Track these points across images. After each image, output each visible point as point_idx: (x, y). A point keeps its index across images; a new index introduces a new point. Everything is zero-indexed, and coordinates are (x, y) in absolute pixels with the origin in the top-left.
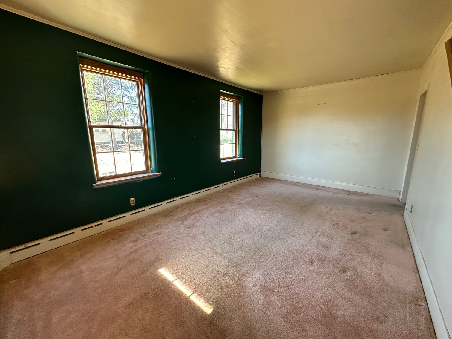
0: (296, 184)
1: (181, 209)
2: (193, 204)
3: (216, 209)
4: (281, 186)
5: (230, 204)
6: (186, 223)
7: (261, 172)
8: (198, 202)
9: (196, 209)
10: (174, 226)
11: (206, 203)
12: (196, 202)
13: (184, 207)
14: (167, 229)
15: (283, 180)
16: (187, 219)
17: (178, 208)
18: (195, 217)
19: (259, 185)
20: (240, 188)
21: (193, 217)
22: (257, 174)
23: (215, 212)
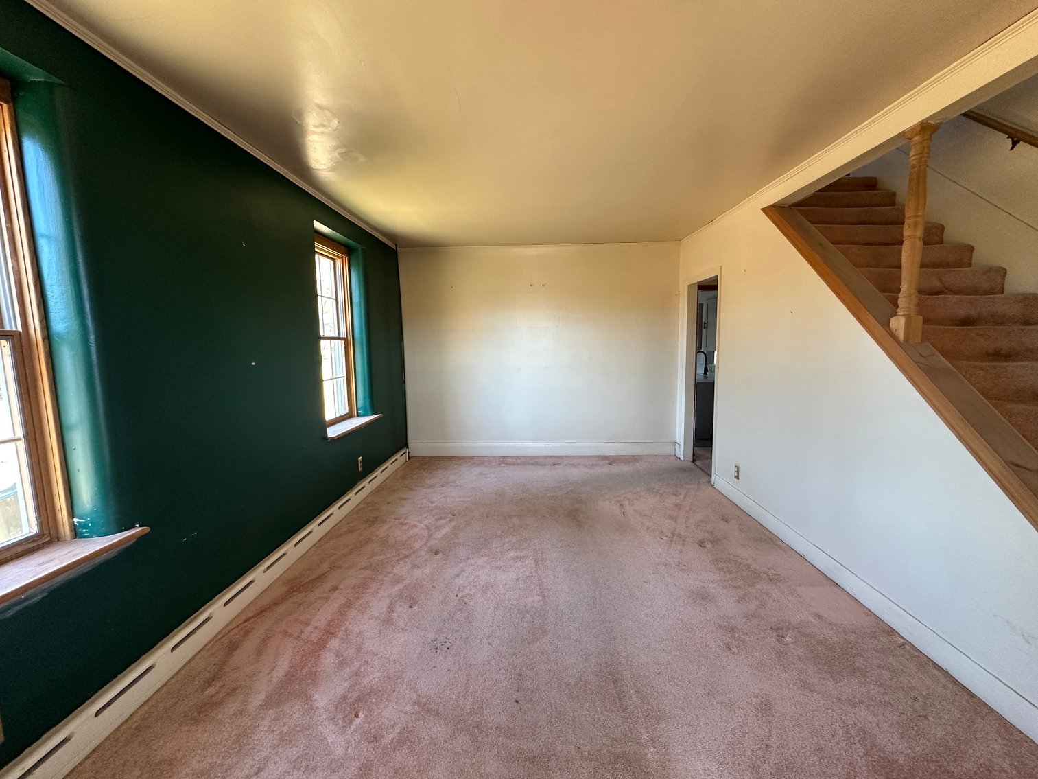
0: (504, 461)
1: (251, 644)
2: (283, 608)
3: (382, 593)
4: (481, 474)
5: (408, 560)
6: (323, 698)
7: (410, 445)
8: (300, 592)
9: (314, 623)
10: (286, 739)
11: (328, 585)
12: (290, 593)
13: (259, 632)
14: (259, 770)
15: (471, 458)
16: (313, 678)
17: (233, 647)
18: (337, 656)
19: (428, 482)
20: (389, 503)
21: (328, 659)
22: (403, 452)
23: (391, 608)
